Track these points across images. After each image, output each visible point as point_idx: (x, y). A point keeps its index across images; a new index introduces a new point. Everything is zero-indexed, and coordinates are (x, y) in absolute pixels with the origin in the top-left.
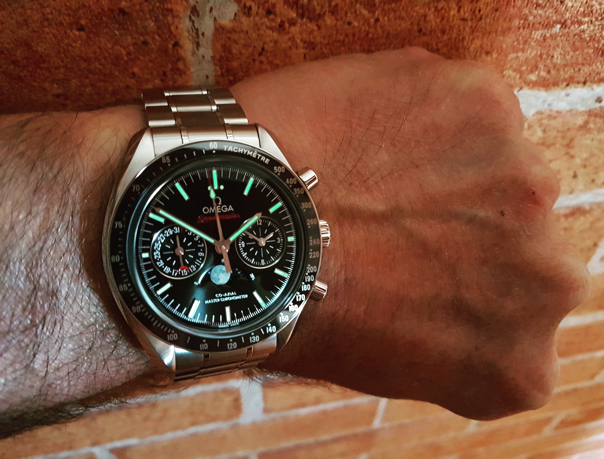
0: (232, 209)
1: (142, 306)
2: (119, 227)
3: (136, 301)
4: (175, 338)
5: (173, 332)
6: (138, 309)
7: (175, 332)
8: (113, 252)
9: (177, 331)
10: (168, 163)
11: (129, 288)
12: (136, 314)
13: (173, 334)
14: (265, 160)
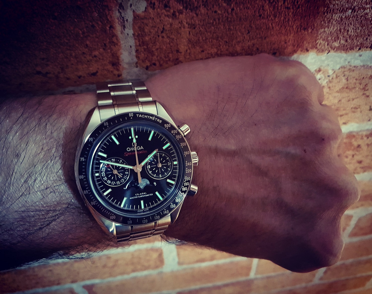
0: (143, 148)
1: (96, 201)
2: (83, 160)
3: (93, 199)
4: (114, 218)
5: (113, 215)
6: (94, 203)
7: (114, 215)
8: (80, 173)
9: (115, 214)
10: (107, 126)
11: (89, 192)
12: (93, 206)
13: (113, 216)
14: (159, 121)
